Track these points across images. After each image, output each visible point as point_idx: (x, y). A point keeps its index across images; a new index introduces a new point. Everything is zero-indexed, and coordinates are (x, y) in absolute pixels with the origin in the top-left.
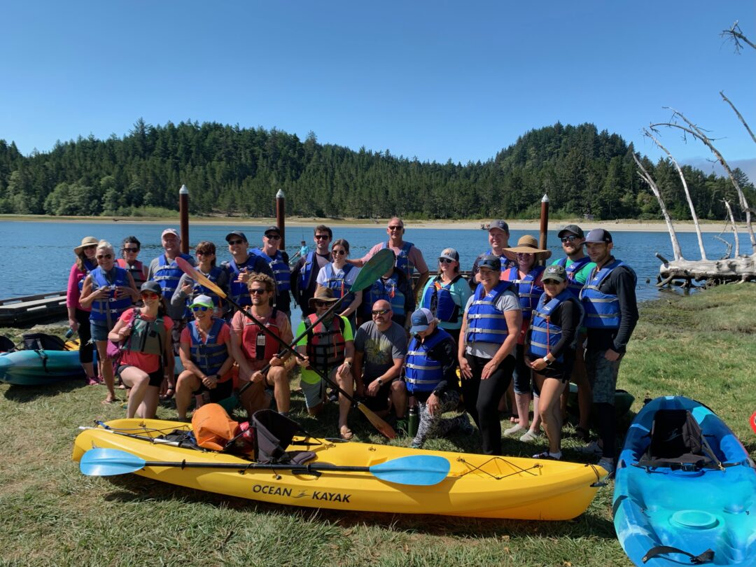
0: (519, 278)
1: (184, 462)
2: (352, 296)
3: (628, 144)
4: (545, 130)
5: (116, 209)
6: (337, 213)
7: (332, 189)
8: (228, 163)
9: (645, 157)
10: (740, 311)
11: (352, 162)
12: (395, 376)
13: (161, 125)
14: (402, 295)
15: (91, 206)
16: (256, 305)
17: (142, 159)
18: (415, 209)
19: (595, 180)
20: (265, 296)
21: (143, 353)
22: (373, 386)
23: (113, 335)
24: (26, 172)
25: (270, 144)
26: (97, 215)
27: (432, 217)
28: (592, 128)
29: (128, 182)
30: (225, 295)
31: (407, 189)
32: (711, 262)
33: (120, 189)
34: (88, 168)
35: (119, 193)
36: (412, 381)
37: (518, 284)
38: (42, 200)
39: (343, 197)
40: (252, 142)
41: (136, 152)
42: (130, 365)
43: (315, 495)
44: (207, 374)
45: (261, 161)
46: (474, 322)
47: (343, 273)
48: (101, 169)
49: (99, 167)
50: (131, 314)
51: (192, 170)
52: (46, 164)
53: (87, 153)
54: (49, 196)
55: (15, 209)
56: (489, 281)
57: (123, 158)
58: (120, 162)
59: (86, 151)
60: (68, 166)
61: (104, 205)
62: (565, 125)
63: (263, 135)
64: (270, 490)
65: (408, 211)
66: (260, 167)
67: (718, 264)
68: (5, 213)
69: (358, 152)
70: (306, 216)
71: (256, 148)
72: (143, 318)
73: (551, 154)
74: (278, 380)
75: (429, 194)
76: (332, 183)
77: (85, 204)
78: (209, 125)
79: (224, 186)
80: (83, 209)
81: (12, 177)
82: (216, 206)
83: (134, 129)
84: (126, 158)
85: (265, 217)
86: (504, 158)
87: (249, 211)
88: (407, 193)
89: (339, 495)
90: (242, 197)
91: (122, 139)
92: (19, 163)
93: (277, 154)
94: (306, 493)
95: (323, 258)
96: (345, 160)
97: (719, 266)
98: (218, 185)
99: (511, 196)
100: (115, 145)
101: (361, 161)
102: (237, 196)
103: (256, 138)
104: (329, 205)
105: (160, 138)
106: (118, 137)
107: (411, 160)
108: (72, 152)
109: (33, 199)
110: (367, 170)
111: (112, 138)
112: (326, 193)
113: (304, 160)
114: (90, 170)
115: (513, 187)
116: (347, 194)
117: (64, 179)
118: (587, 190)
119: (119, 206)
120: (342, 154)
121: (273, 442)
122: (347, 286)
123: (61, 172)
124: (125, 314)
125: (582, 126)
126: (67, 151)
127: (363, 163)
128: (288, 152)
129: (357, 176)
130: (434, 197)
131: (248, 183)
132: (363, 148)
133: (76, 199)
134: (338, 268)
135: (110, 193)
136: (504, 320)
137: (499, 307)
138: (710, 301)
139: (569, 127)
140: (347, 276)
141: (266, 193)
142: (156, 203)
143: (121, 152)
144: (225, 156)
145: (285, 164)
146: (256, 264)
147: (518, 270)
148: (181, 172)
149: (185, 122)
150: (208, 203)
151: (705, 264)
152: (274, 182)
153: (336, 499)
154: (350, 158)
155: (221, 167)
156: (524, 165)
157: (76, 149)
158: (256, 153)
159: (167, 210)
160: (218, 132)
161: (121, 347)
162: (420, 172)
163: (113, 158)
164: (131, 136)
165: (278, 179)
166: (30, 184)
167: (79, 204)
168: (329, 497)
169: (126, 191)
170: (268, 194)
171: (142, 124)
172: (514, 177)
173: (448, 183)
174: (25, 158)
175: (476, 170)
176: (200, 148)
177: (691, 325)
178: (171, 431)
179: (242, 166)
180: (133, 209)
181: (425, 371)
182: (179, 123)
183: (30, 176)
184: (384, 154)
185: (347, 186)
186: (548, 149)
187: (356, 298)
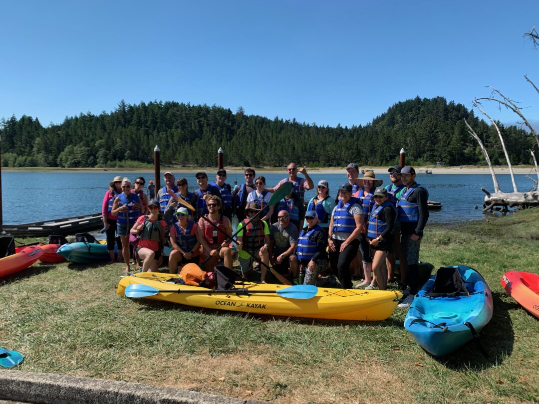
0: (364, 196)
1: (179, 290)
2: (268, 209)
3: (469, 111)
4: (408, 102)
5: (106, 163)
6: (259, 164)
7: (255, 147)
8: (183, 129)
9: (482, 120)
10: (534, 225)
11: (269, 127)
12: (291, 253)
13: (136, 104)
14: (297, 208)
15: (89, 160)
16: (211, 213)
17: (123, 128)
18: (314, 160)
19: (445, 137)
20: (216, 208)
21: (151, 240)
22: (279, 258)
23: (133, 230)
24: (46, 138)
25: (211, 116)
26: (93, 167)
27: (326, 165)
28: (443, 100)
29: (114, 143)
30: (195, 210)
31: (308, 146)
32: (520, 193)
33: (109, 149)
34: (87, 134)
35: (108, 152)
36: (300, 254)
37: (363, 199)
38: (56, 157)
39: (263, 152)
40: (199, 115)
41: (119, 123)
42: (143, 247)
43: (248, 305)
44: (185, 251)
45: (205, 128)
46: (337, 221)
47: (262, 196)
48: (96, 135)
49: (94, 134)
50: (143, 218)
51: (158, 135)
52: (59, 132)
53: (86, 124)
54: (61, 155)
55: (38, 164)
56: (345, 198)
57: (111, 127)
58: (108, 131)
59: (85, 123)
60: (74, 134)
61: (98, 160)
62: (422, 98)
63: (206, 109)
64: (225, 303)
65: (309, 161)
66: (205, 132)
67: (525, 195)
68: (31, 166)
69: (273, 120)
70: (236, 166)
71: (202, 119)
72: (150, 221)
73: (413, 119)
74: (226, 255)
75: (324, 149)
76: (255, 143)
77: (85, 159)
78: (169, 103)
79: (180, 146)
80: (84, 163)
81: (36, 142)
82: (175, 160)
83: (118, 107)
84: (113, 127)
85: (209, 167)
86: (379, 122)
87: (197, 163)
88: (308, 149)
89: (260, 305)
90: (192, 153)
91: (109, 114)
92: (41, 132)
93: (217, 123)
94: (243, 304)
95: (250, 187)
96: (264, 126)
97: (526, 196)
98: (176, 145)
99: (383, 150)
100: (105, 118)
101: (275, 126)
102: (189, 152)
103: (202, 112)
104: (253, 158)
105: (136, 113)
106: (107, 113)
107: (311, 125)
108: (76, 124)
109: (50, 156)
110: (280, 132)
111: (103, 114)
112: (251, 150)
113: (235, 127)
114: (88, 136)
115: (384, 143)
116: (265, 150)
117: (71, 142)
118: (439, 145)
119: (108, 161)
120: (261, 122)
121: (225, 280)
122: (264, 203)
123: (69, 137)
124: (140, 218)
125: (435, 99)
126: (73, 123)
127: (277, 128)
128: (224, 121)
129: (273, 137)
130: (328, 151)
131: (197, 144)
132: (277, 117)
133: (79, 156)
134: (259, 193)
135: (101, 152)
136: (354, 220)
137: (351, 212)
138: (516, 220)
139: (426, 100)
140: (265, 197)
141: (209, 150)
142: (133, 158)
143: (109, 123)
144: (181, 125)
145: (222, 130)
146: (212, 190)
147: (364, 191)
148: (150, 136)
149: (153, 102)
150: (169, 157)
151: (516, 195)
152: (214, 142)
153: (259, 307)
154: (268, 125)
155: (177, 133)
156: (393, 127)
157: (79, 122)
158: (202, 123)
159: (141, 163)
160: (175, 109)
161: (138, 237)
162: (318, 134)
163: (104, 128)
164: (116, 112)
165: (217, 141)
166: (48, 146)
167: (81, 159)
168: (255, 306)
169: (113, 150)
170: (210, 151)
171: (124, 103)
172: (385, 136)
173: (338, 141)
174: (44, 128)
175: (358, 132)
176: (163, 119)
177: (499, 235)
178: (169, 278)
179: (192, 132)
180: (118, 163)
181: (308, 248)
182: (149, 103)
183: (48, 141)
184: (292, 121)
185: (265, 145)
186: (411, 116)
187: (270, 210)
